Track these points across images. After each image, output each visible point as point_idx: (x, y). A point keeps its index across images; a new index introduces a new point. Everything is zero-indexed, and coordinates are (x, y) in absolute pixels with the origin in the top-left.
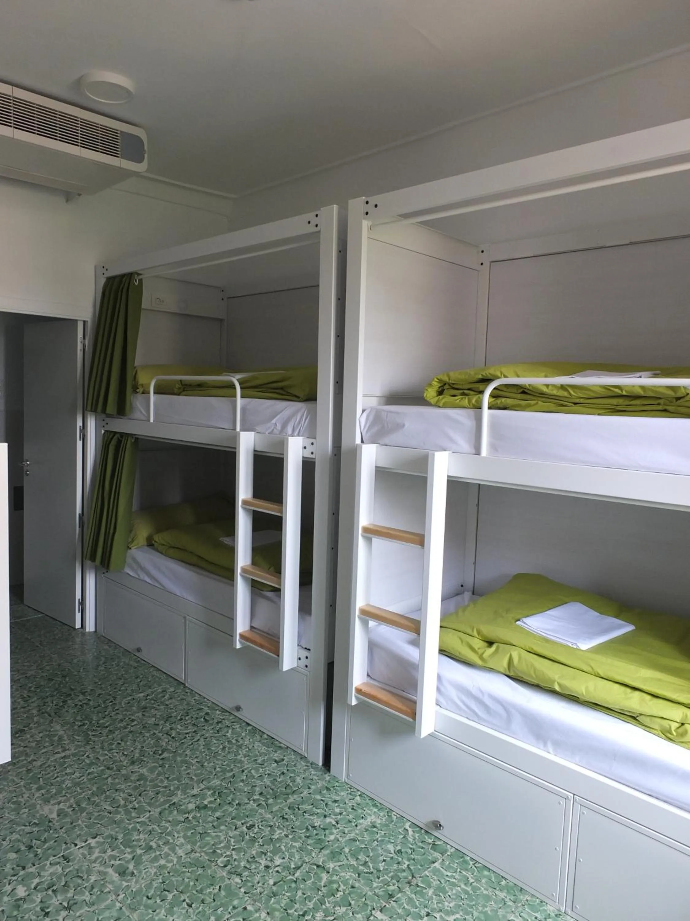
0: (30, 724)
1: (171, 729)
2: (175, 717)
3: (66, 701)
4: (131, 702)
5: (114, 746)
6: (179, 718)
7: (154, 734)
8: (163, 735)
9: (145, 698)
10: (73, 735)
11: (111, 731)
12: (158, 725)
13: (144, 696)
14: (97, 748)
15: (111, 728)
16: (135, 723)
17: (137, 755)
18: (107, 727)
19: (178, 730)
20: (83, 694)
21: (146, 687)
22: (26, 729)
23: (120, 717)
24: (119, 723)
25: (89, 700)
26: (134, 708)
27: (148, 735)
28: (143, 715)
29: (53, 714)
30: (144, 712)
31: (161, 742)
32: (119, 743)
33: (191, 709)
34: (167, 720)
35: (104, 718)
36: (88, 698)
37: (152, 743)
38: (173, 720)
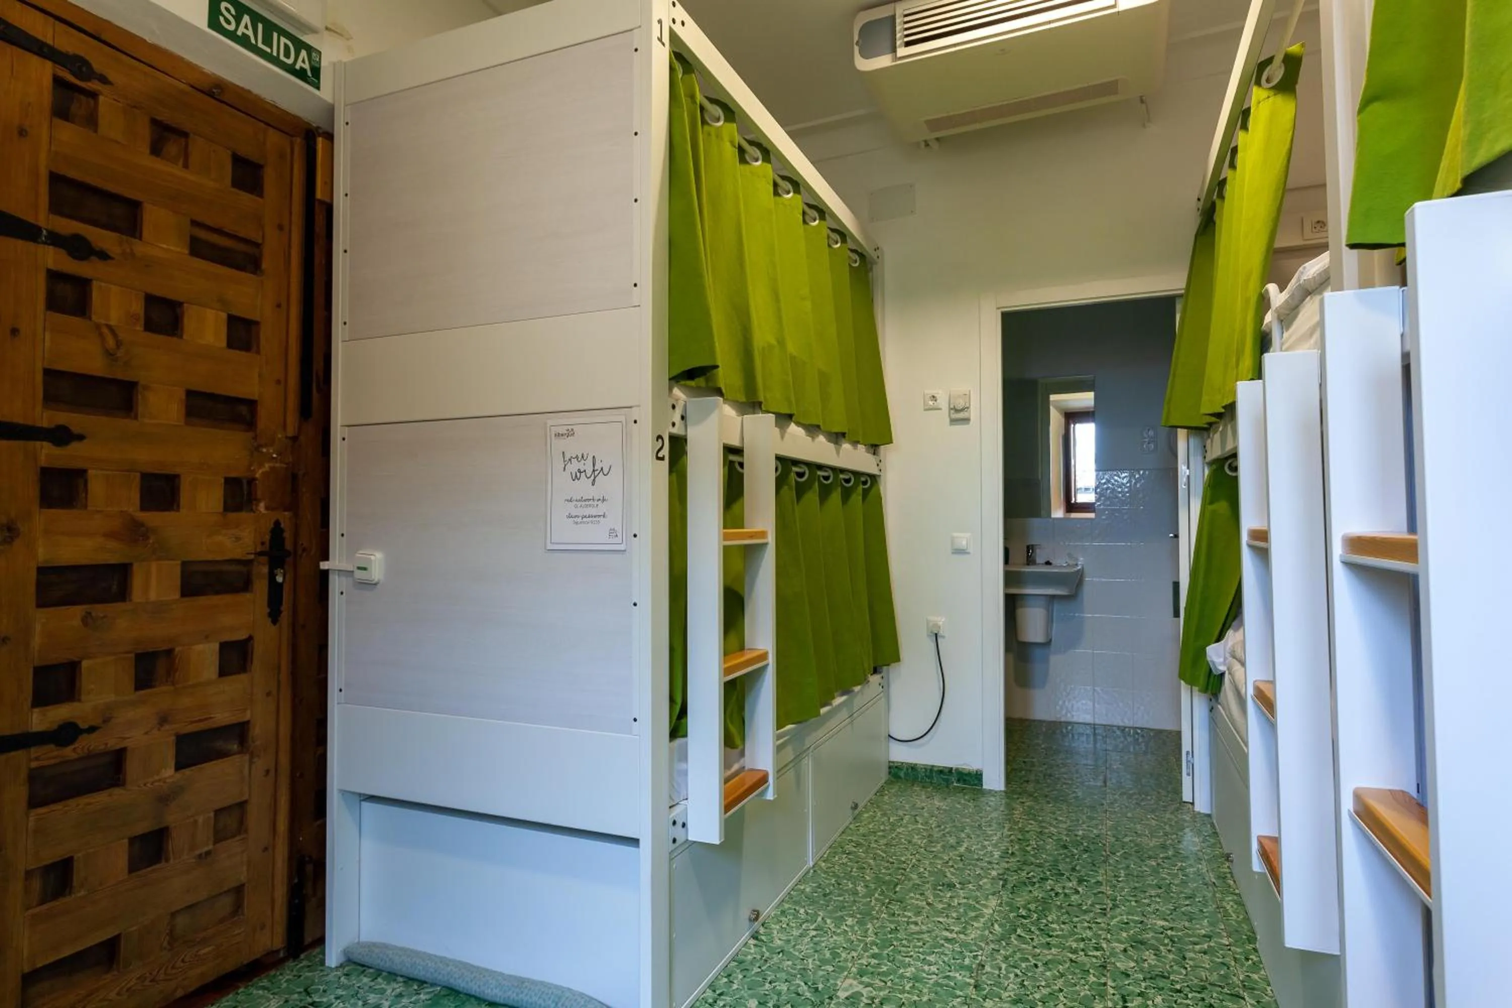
0: (970, 883)
1: (1141, 994)
2: (1173, 981)
3: (1047, 879)
4: (1132, 924)
5: (1024, 965)
6: (1178, 987)
7: (1105, 984)
8: (1114, 994)
9: (1162, 930)
10: (996, 921)
11: (1049, 944)
12: (1128, 976)
13: (1162, 927)
14: (1000, 955)
15: (1053, 941)
16: (1098, 953)
17: (1037, 996)
18: (1051, 936)
19: (1150, 1003)
20: (1080, 881)
21: (1185, 918)
22: (958, 886)
23: (1089, 933)
24: (1076, 941)
25: (1077, 892)
26: (1124, 934)
27: (1092, 979)
28: (1125, 950)
29: (1009, 886)
30: (1132, 946)
31: (1097, 1001)
32: (1036, 966)
33: (1220, 986)
34: (1151, 978)
35: (1064, 923)
36: (1080, 889)
37: (1082, 994)
38: (1161, 983)
